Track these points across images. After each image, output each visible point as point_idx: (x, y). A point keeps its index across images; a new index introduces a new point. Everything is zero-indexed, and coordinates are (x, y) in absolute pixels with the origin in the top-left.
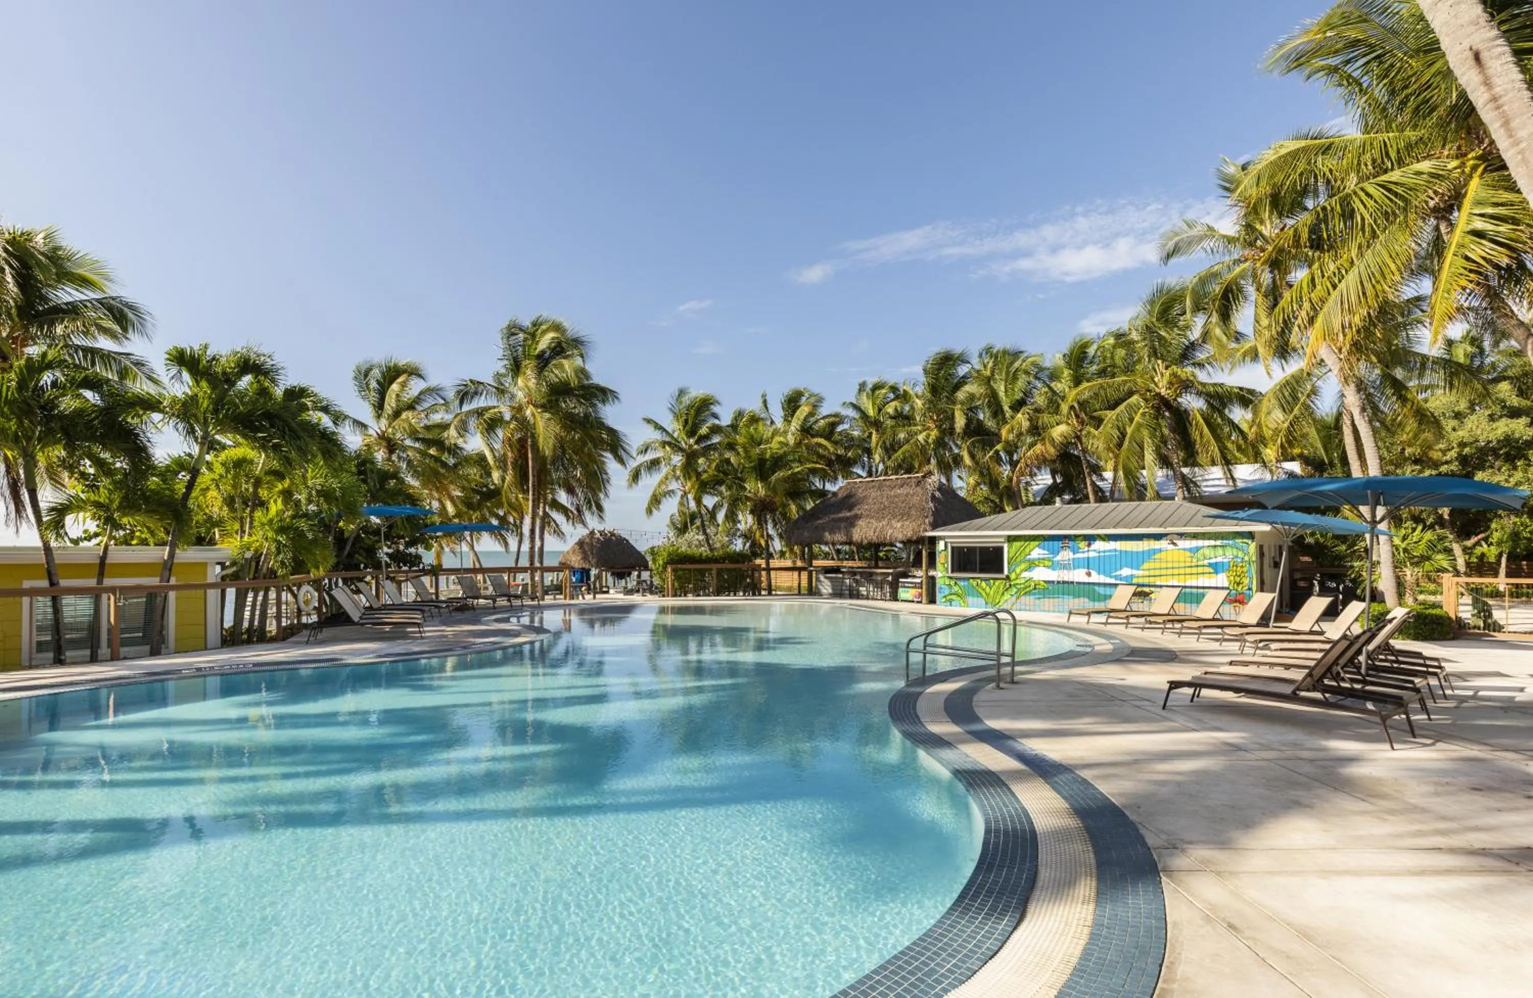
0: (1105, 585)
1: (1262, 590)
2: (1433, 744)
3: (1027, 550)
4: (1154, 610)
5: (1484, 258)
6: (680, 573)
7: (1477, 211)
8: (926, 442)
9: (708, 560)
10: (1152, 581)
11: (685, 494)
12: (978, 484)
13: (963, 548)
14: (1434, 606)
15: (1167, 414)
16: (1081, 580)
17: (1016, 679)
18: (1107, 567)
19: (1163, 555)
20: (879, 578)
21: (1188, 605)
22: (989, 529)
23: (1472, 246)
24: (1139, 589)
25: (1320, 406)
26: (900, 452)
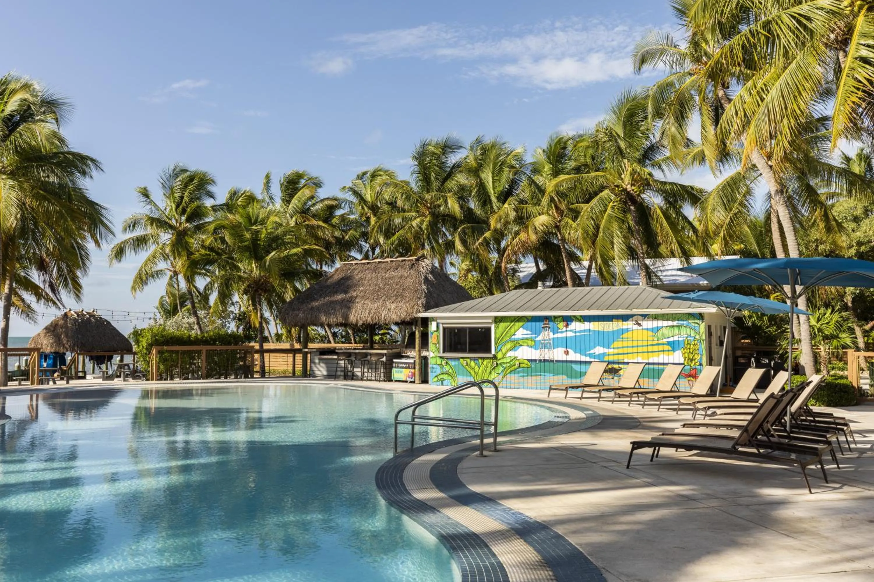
0: (581, 362)
1: (711, 364)
2: (840, 488)
3: (512, 331)
4: (622, 384)
5: (868, 80)
6: (166, 355)
7: (863, 42)
8: (420, 228)
9: (197, 341)
10: (621, 357)
11: (176, 274)
12: (469, 271)
13: (454, 328)
14: (842, 377)
15: (632, 208)
16: (560, 359)
17: (498, 447)
18: (583, 348)
19: (630, 334)
20: (374, 359)
21: (651, 380)
22: (477, 310)
23: (860, 70)
24: (610, 366)
25: (753, 205)
26: (395, 237)
